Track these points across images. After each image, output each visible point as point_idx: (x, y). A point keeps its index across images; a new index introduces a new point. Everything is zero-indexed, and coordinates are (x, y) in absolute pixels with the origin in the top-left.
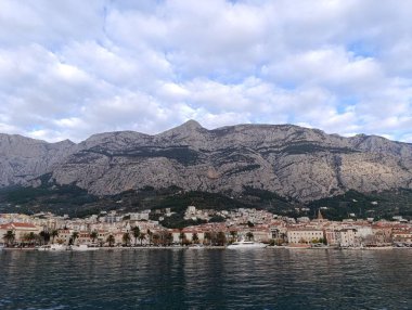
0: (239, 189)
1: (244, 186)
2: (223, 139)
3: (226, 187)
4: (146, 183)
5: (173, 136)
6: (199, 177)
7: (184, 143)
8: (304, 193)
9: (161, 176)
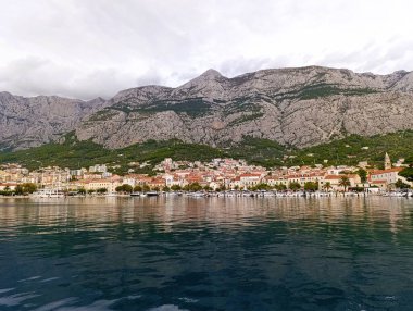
0: (238, 139)
1: (243, 136)
2: (242, 88)
3: (227, 138)
4: (149, 137)
5: (192, 88)
6: (204, 128)
7: (200, 95)
8: (303, 140)
9: (165, 130)
